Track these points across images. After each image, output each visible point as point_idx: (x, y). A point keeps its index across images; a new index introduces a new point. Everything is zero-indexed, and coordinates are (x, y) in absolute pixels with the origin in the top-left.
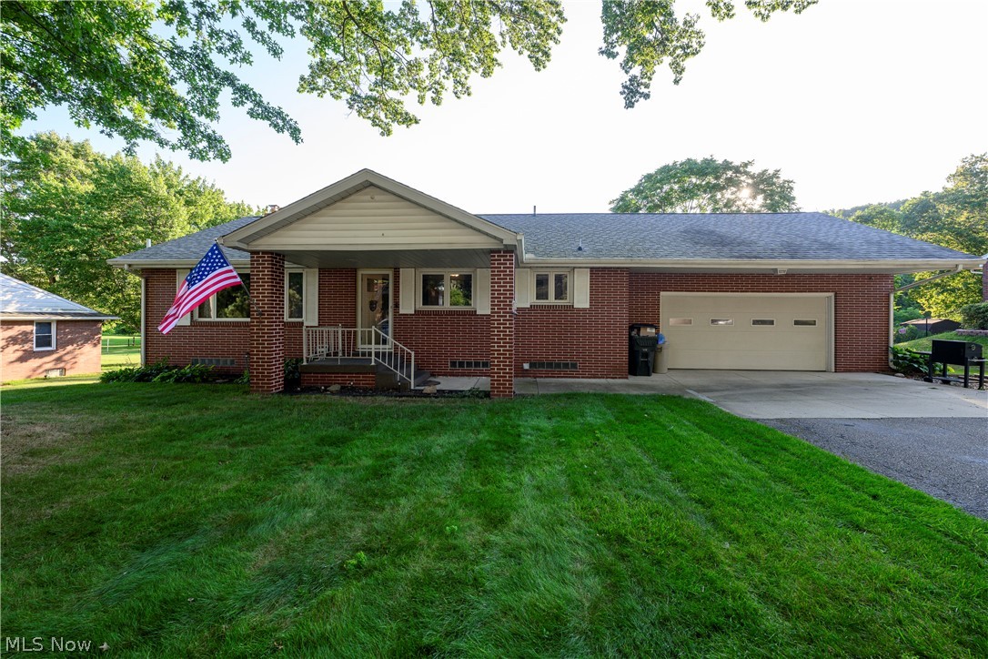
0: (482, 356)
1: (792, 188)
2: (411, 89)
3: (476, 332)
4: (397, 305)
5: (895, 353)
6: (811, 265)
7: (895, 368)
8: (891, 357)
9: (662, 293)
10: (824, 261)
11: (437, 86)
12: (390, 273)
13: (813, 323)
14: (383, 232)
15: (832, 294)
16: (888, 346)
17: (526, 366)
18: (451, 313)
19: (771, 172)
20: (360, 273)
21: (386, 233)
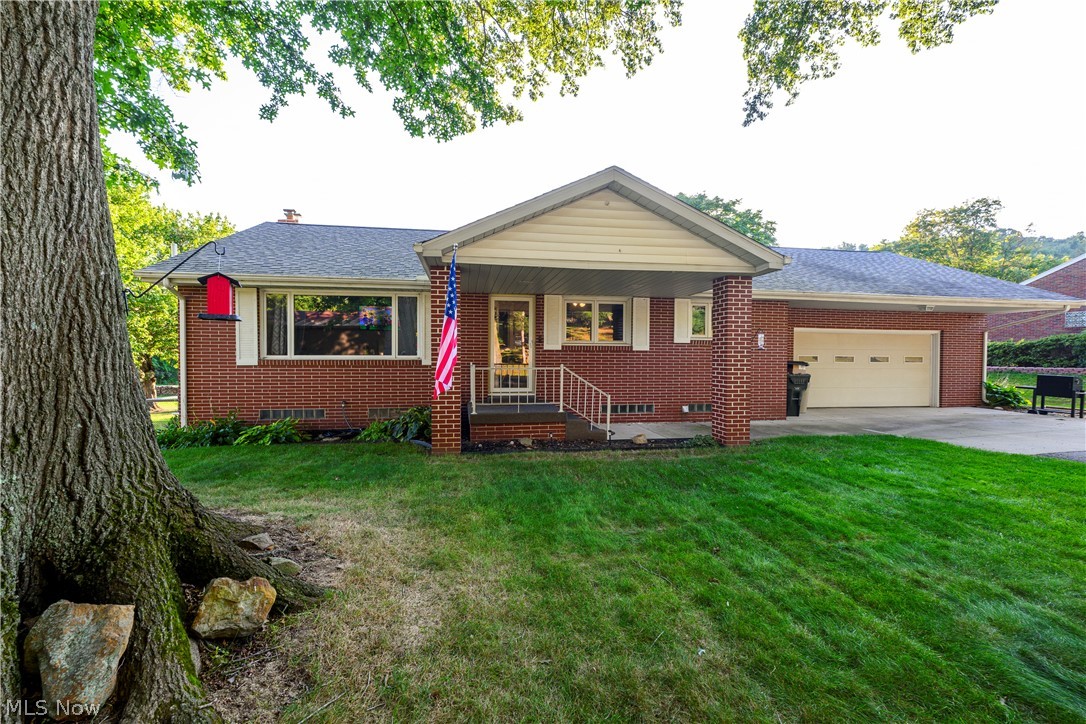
0: (637, 398)
1: (774, 229)
2: (506, 78)
3: (631, 371)
4: (540, 340)
5: (989, 389)
6: (956, 302)
7: (988, 402)
8: (984, 391)
9: (795, 329)
10: (964, 299)
11: (538, 79)
12: (531, 300)
13: (920, 359)
14: (620, 247)
15: (938, 332)
16: (981, 382)
17: (686, 409)
18: (604, 349)
19: (754, 211)
20: (494, 299)
21: (622, 248)
